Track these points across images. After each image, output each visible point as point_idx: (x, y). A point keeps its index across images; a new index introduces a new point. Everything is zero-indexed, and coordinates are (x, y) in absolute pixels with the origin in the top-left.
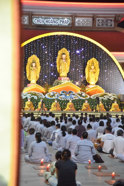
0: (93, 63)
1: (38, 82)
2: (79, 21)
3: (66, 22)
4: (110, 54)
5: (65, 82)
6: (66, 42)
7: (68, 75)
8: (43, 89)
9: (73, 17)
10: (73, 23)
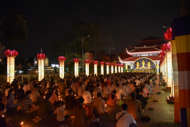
0: (149, 63)
1: (139, 67)
2: (150, 55)
3: (147, 55)
4: (153, 61)
5: (143, 66)
6: (144, 60)
7: (145, 65)
8: (139, 68)
9: (149, 54)
10: (149, 55)
